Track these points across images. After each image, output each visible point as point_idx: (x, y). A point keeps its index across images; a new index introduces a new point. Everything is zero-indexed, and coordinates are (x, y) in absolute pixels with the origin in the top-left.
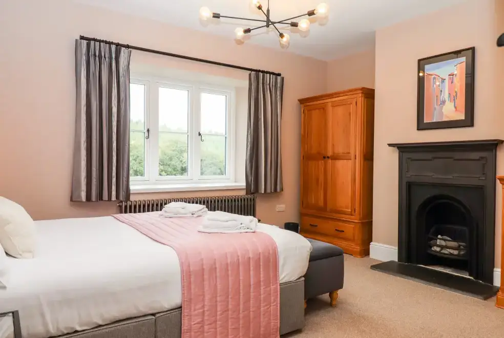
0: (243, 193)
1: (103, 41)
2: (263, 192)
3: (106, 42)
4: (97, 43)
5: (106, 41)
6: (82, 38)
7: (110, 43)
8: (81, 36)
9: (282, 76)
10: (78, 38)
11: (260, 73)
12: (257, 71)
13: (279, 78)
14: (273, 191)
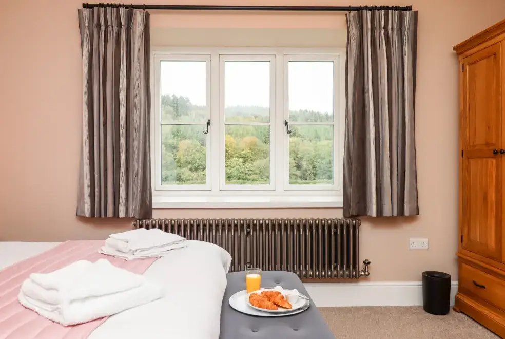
0: (339, 215)
1: (108, 5)
2: (374, 215)
3: (112, 6)
4: (102, 9)
5: (112, 4)
6: (86, 6)
7: (117, 6)
8: (83, 4)
9: (414, 9)
10: (81, 7)
11: (365, 11)
12: (359, 9)
13: (407, 14)
14: (395, 213)
